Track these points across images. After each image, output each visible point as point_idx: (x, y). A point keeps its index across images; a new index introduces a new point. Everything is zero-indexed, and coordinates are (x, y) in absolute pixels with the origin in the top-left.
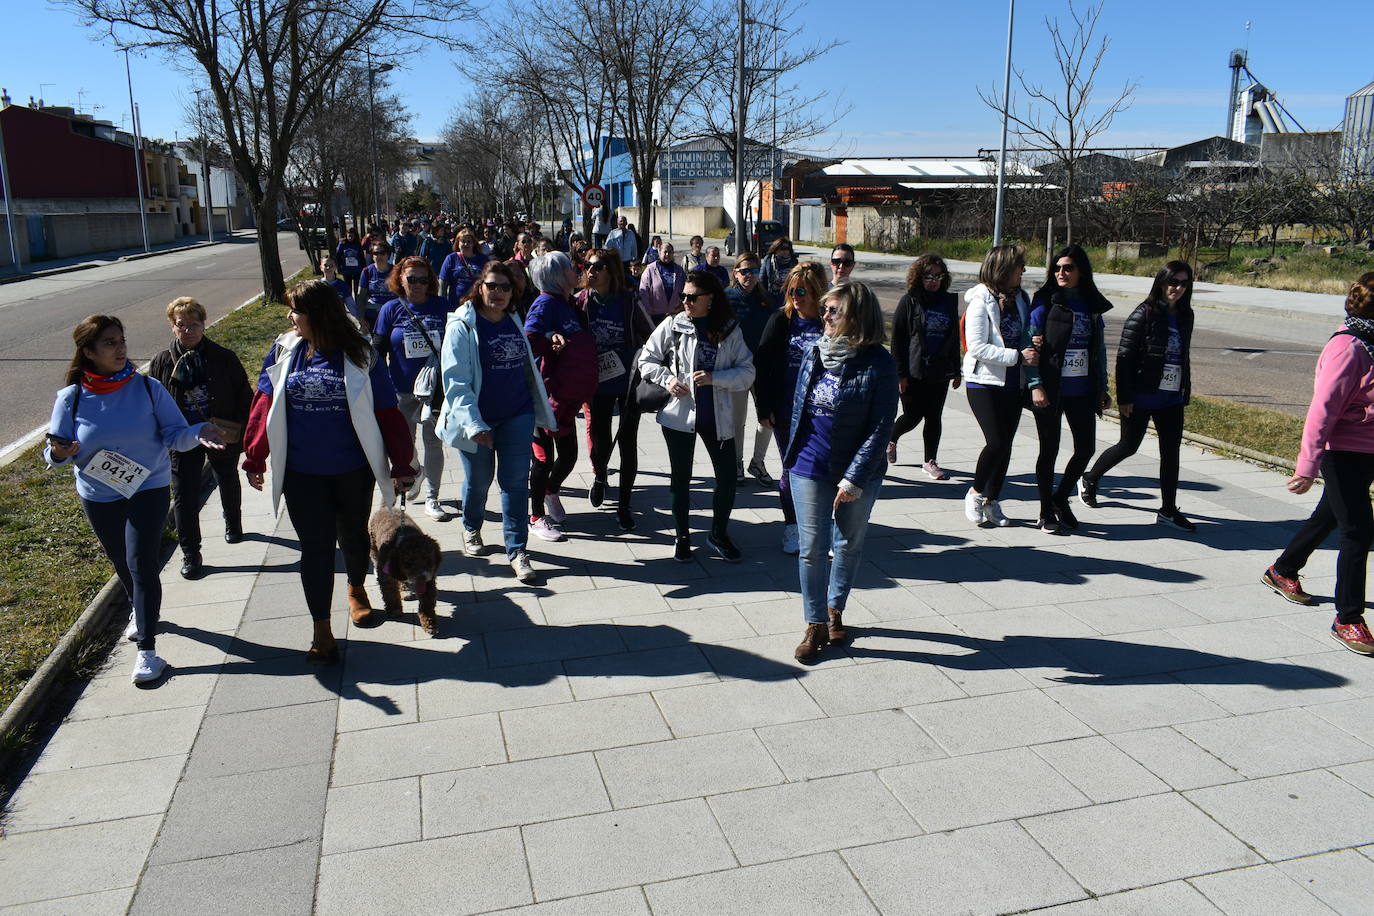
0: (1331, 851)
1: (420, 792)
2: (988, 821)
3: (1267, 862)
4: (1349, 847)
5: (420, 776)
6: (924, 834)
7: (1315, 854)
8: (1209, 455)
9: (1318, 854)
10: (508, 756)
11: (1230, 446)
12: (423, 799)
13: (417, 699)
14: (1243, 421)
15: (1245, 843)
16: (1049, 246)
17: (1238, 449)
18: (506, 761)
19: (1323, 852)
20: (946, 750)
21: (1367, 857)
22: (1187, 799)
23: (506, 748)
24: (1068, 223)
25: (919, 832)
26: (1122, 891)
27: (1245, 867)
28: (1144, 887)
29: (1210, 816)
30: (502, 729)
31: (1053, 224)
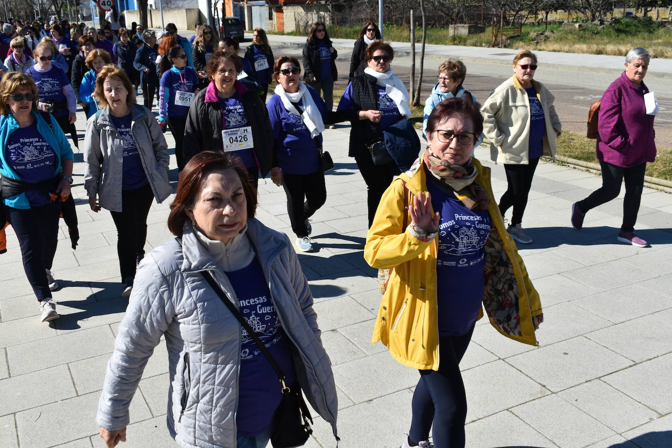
0: (586, 382)
1: (16, 424)
2: (393, 392)
3: (553, 393)
4: (596, 378)
5: (15, 414)
6: (355, 404)
7: (578, 385)
9: (580, 384)
10: (77, 392)
12: (18, 428)
13: (7, 362)
15: (540, 384)
16: (412, 28)
18: (76, 395)
19: (582, 383)
20: (365, 351)
21: (605, 382)
22: (508, 363)
23: (75, 387)
24: (423, 13)
25: (351, 404)
26: (472, 422)
27: (540, 398)
28: (485, 417)
29: (521, 371)
30: (71, 374)
31: (413, 14)
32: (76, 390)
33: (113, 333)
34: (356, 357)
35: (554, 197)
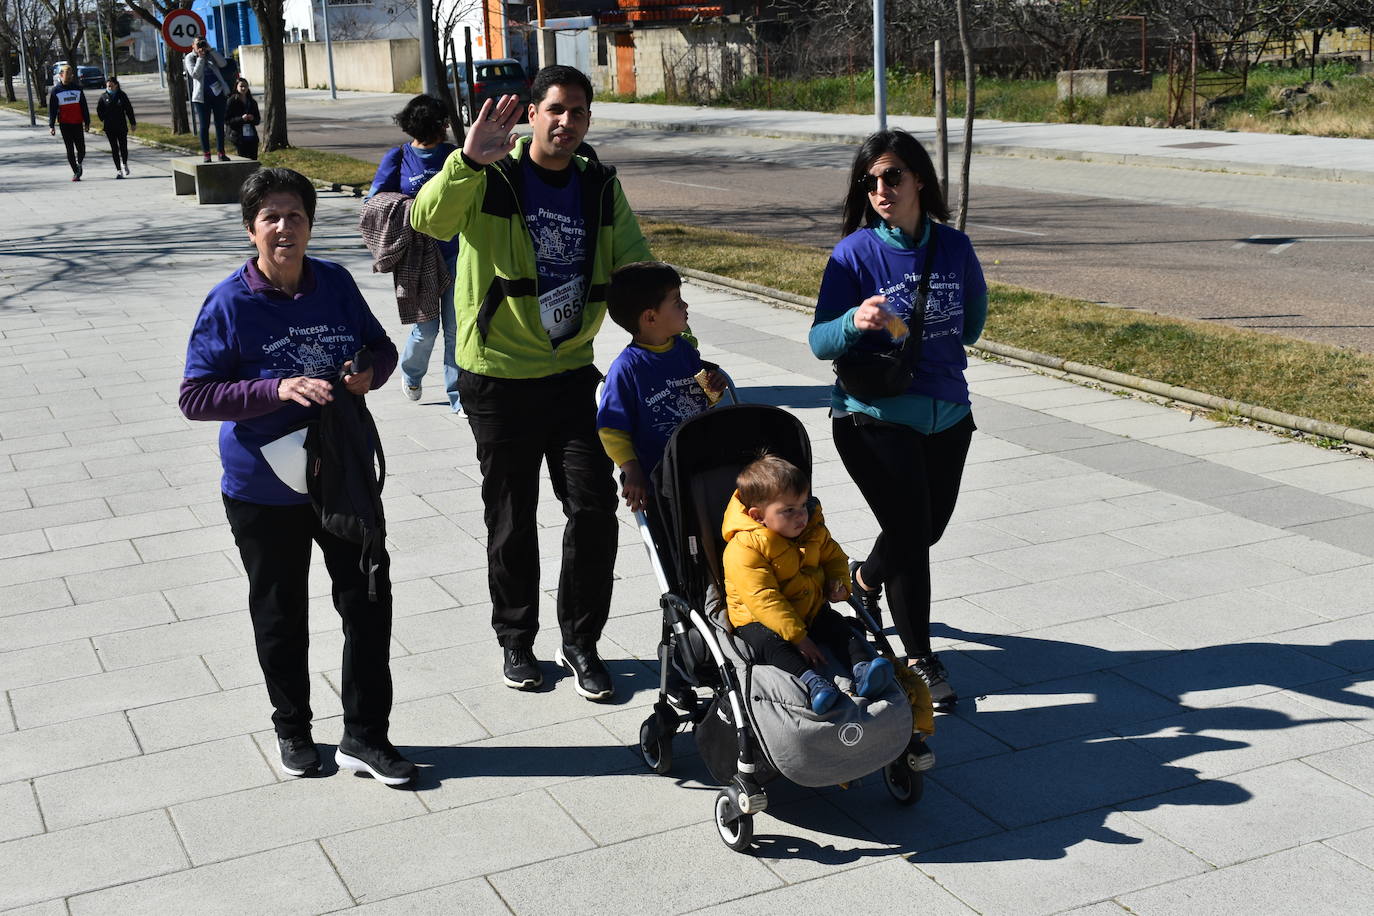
8: (1201, 422)
11: (1233, 404)
14: (1254, 361)
16: (938, 88)
17: (1245, 408)
24: (964, 48)
31: (941, 51)
35: (1303, 539)
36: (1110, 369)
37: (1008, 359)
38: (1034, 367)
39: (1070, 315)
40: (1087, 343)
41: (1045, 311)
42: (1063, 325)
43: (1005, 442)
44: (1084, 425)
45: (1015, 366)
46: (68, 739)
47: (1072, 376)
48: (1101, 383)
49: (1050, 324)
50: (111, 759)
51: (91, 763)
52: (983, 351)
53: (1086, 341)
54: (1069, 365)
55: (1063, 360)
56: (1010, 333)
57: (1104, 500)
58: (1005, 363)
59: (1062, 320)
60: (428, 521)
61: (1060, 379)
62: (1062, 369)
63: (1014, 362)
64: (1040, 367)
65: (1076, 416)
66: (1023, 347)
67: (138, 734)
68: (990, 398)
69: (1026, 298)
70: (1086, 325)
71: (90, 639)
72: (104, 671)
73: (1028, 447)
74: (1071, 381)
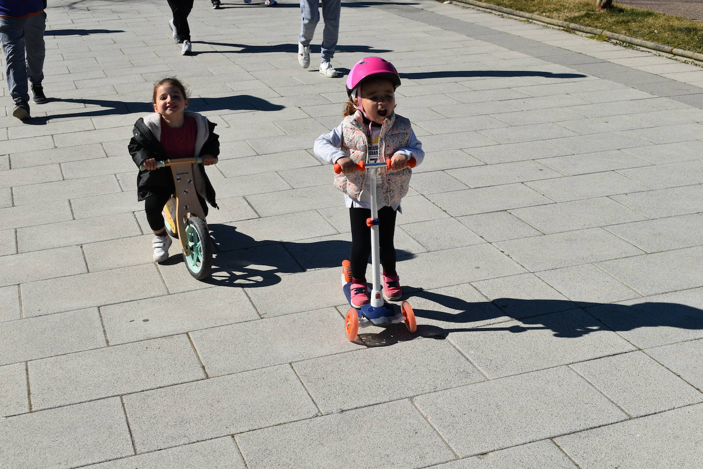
32: (30, 403)
33: (102, 320)
34: (469, 381)
36: (700, 53)
37: (638, 47)
38: (654, 52)
39: (676, 23)
40: (687, 39)
41: (661, 21)
42: (672, 29)
43: (637, 90)
44: (685, 83)
45: (643, 51)
46: (101, 225)
47: (677, 57)
48: (694, 61)
49: (664, 28)
50: (125, 236)
51: (114, 238)
52: (624, 42)
53: (685, 37)
54: (675, 50)
55: (672, 48)
56: (640, 33)
57: (698, 123)
58: (637, 50)
59: (672, 26)
60: (303, 120)
61: (670, 58)
62: (671, 52)
63: (642, 49)
64: (658, 52)
65: (680, 78)
66: (648, 40)
67: (140, 224)
68: (629, 67)
69: (650, 14)
70: (686, 29)
71: (115, 175)
72: (123, 191)
73: (651, 93)
74: (676, 60)
